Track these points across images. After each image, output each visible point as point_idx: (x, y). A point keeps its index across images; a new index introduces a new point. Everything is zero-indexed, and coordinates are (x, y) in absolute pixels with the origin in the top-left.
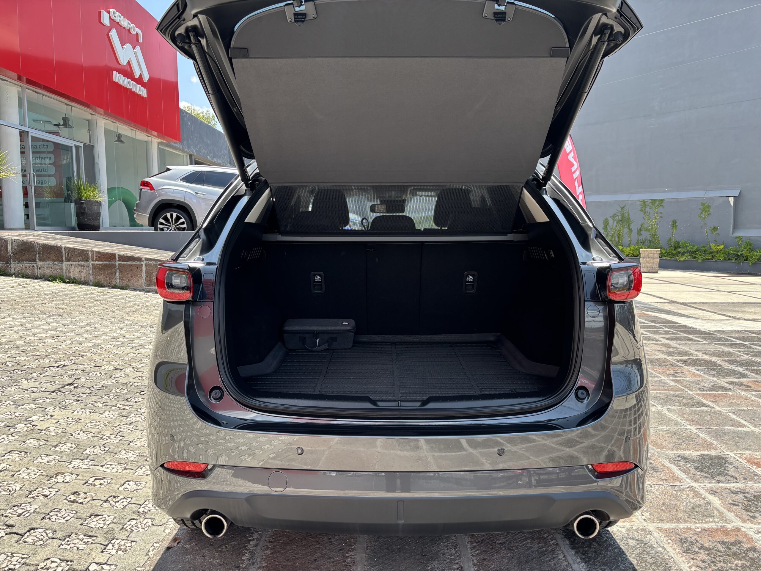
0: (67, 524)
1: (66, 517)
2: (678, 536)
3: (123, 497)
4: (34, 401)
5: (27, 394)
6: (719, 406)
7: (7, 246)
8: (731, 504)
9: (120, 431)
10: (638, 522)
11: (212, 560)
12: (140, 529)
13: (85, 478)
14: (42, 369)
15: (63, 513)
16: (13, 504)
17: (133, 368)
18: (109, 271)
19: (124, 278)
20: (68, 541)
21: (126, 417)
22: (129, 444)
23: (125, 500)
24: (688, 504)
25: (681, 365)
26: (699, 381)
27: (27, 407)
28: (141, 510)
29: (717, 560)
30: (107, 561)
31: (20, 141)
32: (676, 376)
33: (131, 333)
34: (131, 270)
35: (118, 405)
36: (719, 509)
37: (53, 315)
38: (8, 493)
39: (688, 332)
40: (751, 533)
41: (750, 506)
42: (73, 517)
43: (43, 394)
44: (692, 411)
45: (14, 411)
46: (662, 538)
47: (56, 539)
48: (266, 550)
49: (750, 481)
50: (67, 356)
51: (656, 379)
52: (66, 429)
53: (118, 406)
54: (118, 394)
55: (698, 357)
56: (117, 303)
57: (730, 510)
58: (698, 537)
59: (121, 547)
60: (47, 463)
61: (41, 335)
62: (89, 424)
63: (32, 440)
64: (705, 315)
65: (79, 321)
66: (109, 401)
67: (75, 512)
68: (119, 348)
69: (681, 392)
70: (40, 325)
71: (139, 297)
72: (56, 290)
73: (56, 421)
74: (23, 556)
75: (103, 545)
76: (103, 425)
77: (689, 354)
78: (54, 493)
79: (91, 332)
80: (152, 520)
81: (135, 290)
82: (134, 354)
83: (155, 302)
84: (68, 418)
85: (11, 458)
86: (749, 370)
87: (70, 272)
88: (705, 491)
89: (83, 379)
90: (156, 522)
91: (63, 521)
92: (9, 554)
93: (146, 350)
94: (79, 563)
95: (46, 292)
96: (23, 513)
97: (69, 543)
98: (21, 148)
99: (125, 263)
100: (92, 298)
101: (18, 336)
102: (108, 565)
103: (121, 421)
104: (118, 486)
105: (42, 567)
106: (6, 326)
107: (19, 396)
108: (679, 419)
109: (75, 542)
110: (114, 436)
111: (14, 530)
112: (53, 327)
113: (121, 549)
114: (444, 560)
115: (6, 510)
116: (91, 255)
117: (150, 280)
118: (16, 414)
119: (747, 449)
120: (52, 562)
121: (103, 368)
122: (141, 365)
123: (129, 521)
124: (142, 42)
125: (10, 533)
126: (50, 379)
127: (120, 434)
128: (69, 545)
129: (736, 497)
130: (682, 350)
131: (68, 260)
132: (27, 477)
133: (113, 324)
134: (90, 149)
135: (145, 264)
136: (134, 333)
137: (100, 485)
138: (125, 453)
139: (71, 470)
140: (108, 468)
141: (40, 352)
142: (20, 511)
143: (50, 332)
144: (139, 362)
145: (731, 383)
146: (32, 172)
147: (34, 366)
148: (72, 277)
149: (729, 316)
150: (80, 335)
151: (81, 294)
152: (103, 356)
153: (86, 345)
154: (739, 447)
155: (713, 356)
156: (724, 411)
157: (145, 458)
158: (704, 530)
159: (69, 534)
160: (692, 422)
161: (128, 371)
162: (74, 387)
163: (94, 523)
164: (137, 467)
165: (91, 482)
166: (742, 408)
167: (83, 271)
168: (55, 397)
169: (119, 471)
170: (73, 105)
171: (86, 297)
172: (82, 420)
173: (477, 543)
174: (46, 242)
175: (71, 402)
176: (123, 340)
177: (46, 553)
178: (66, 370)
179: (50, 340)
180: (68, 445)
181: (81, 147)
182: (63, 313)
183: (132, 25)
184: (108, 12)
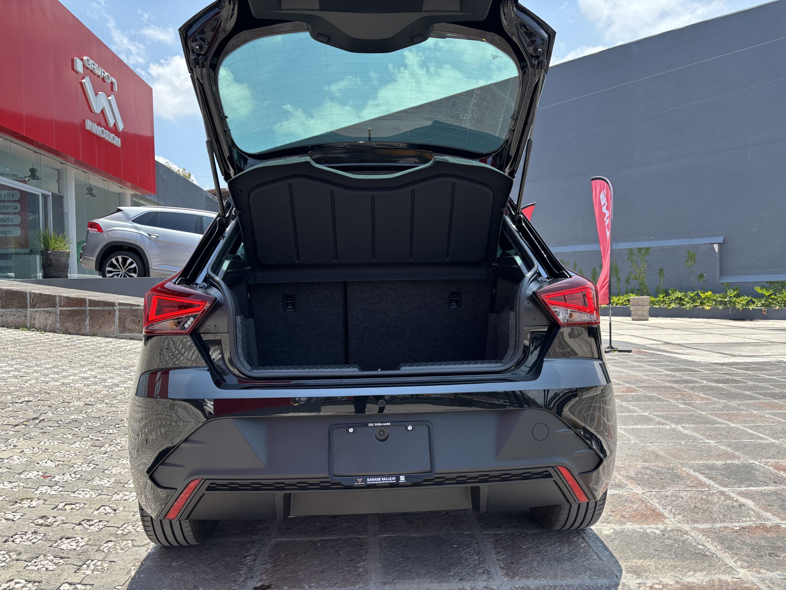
0: (33, 546)
1: (33, 539)
2: (716, 535)
3: (98, 520)
6: (734, 423)
8: (765, 505)
9: (93, 460)
10: (672, 523)
11: (203, 576)
13: (53, 503)
15: (28, 536)
17: (106, 404)
18: (78, 318)
19: (95, 325)
20: (35, 562)
21: (99, 447)
22: (104, 472)
23: (101, 523)
24: (722, 506)
26: (709, 403)
28: (119, 532)
30: (81, 581)
32: (685, 400)
33: (102, 373)
34: (103, 316)
35: (91, 436)
36: (755, 510)
37: (16, 359)
39: (689, 365)
42: (41, 539)
43: (6, 427)
44: (707, 428)
46: (700, 537)
47: (22, 560)
48: (265, 564)
49: (781, 484)
50: (30, 394)
52: (31, 458)
53: (90, 438)
54: (90, 427)
55: (704, 384)
56: (87, 348)
57: (766, 510)
58: (738, 534)
59: (98, 568)
60: (10, 490)
62: (57, 454)
65: (45, 364)
66: (79, 433)
67: (43, 535)
68: (91, 387)
69: (693, 413)
71: (111, 344)
72: (20, 336)
73: (22, 450)
75: (77, 566)
76: (73, 455)
77: (694, 382)
78: (19, 517)
79: (58, 373)
80: (133, 542)
81: (106, 337)
82: (107, 392)
83: (129, 347)
84: (33, 448)
86: (758, 393)
87: (35, 319)
88: (736, 494)
89: (50, 414)
90: (138, 543)
91: (30, 543)
93: (120, 389)
94: (48, 583)
95: (8, 339)
97: (36, 564)
99: (96, 308)
100: (59, 344)
102: (83, 584)
103: (94, 451)
104: (91, 511)
108: (696, 434)
109: (43, 563)
110: (85, 465)
112: (16, 369)
113: (98, 570)
114: (468, 565)
116: (59, 301)
117: (124, 326)
119: (771, 458)
120: (16, 583)
121: (72, 404)
122: (116, 401)
123: (105, 543)
124: (117, 91)
126: (13, 414)
127: (93, 462)
128: (36, 566)
129: (770, 499)
130: (685, 379)
131: (33, 306)
133: (83, 366)
134: (59, 200)
135: (119, 309)
136: (106, 374)
137: (71, 509)
138: (99, 480)
139: (37, 496)
140: (80, 494)
143: (12, 373)
144: (113, 399)
145: (743, 404)
148: (37, 325)
149: (725, 354)
150: (47, 375)
151: (46, 340)
152: (73, 394)
153: (52, 384)
154: (762, 457)
155: (719, 383)
156: (740, 427)
157: (123, 485)
158: (743, 528)
159: (36, 556)
160: (710, 437)
161: (101, 406)
162: (41, 421)
163: (65, 545)
164: (113, 493)
165: (60, 506)
166: (758, 424)
167: (49, 318)
168: (19, 430)
169: (93, 497)
170: (41, 153)
171: (52, 343)
172: (50, 450)
173: (502, 548)
174: (9, 288)
175: (36, 434)
176: (94, 380)
177: (10, 575)
178: (31, 405)
179: (12, 380)
180: (34, 472)
181: (49, 195)
182: (27, 357)
183: (106, 73)
184: (82, 60)
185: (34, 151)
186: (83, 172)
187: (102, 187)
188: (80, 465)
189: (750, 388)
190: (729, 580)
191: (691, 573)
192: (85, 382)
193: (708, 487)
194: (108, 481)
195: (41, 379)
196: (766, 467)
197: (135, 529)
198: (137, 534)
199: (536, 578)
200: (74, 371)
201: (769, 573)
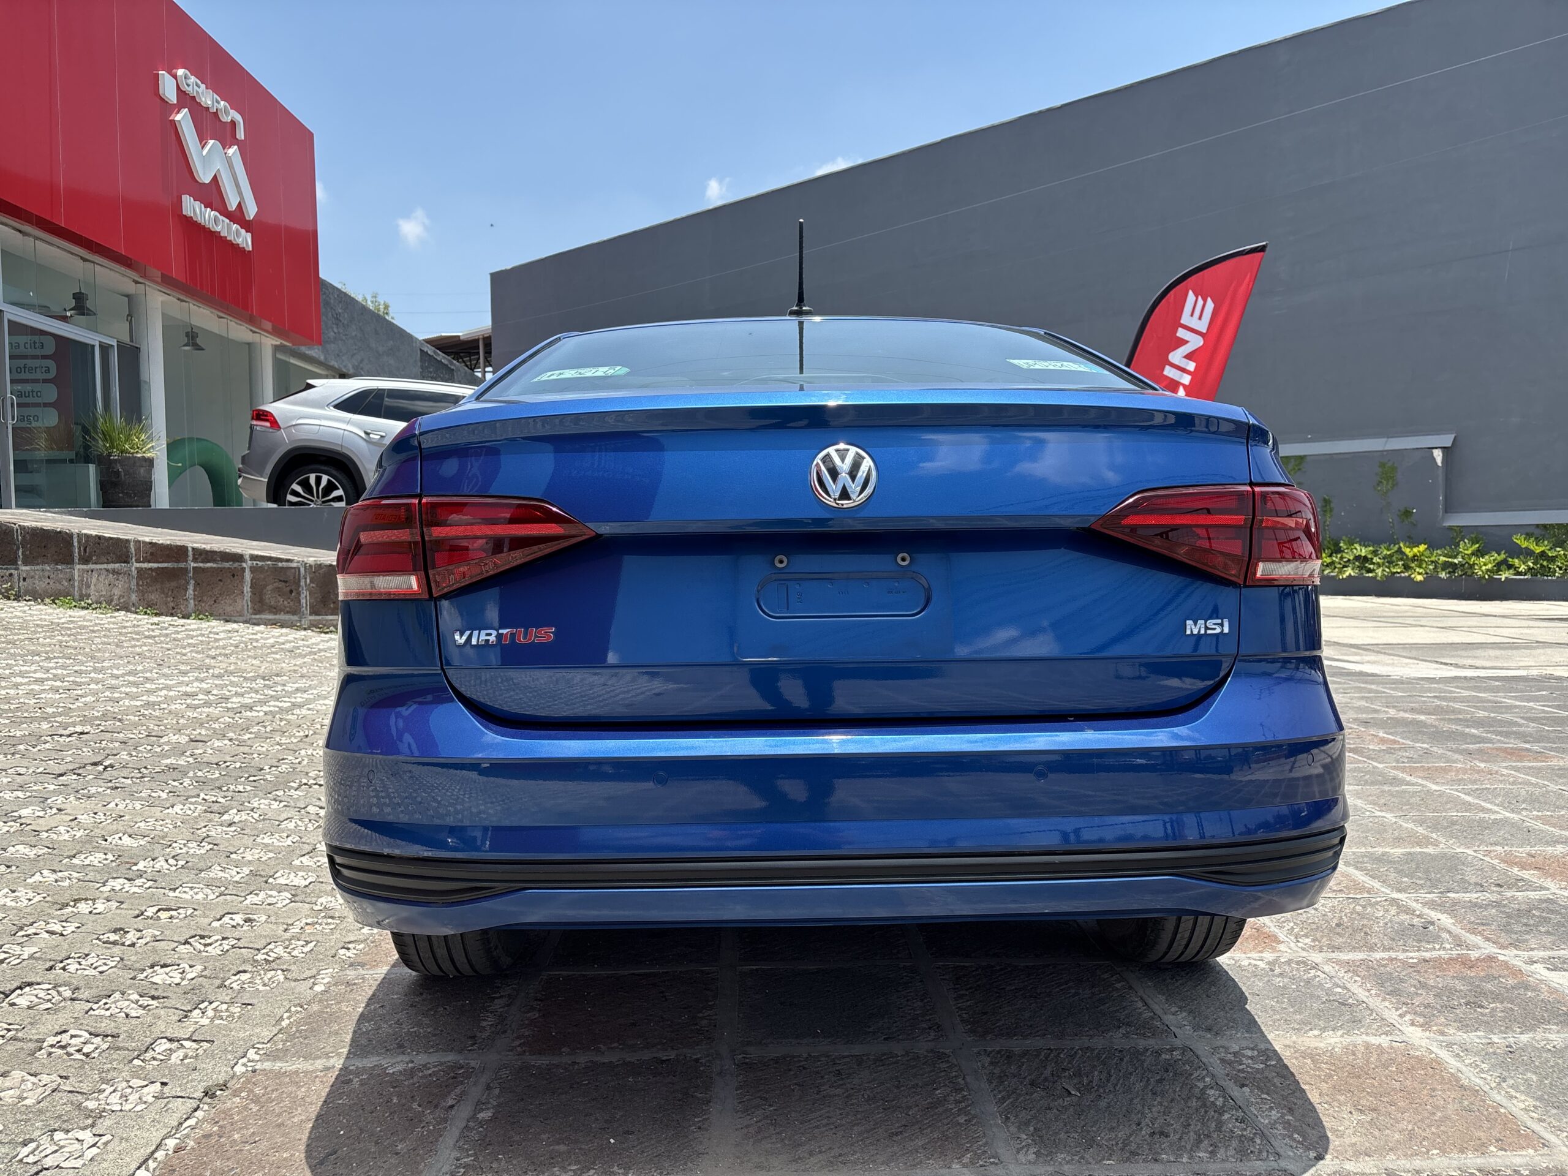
0: (101, 978)
1: (100, 966)
2: (1372, 971)
3: (219, 937)
4: (22, 787)
5: (7, 777)
6: (1436, 783)
8: (1473, 923)
9: (208, 836)
10: (1289, 951)
12: (261, 988)
13: (136, 907)
14: (37, 738)
15: (91, 960)
17: (230, 740)
18: (174, 584)
19: (205, 598)
20: (106, 1004)
21: (219, 814)
22: (229, 857)
23: (225, 942)
24: (1389, 925)
26: (1394, 749)
27: (5, 796)
28: (260, 957)
30: (191, 1036)
33: (222, 687)
34: (220, 580)
35: (202, 795)
36: (1452, 931)
37: (55, 657)
40: (1517, 962)
41: (1513, 924)
42: (115, 967)
43: (41, 778)
44: (1383, 791)
46: (1341, 974)
47: (81, 1000)
48: (528, 1012)
49: (1509, 888)
50: (85, 720)
52: (92, 831)
53: (201, 798)
54: (202, 779)
56: (190, 641)
57: (1474, 932)
58: (1414, 971)
59: (221, 1014)
60: (54, 883)
61: (31, 687)
62: (142, 825)
63: (20, 848)
65: (111, 668)
67: (118, 959)
68: (200, 710)
69: (1360, 766)
70: (27, 672)
71: (236, 634)
72: (60, 619)
73: (71, 818)
75: (182, 1010)
76: (171, 827)
78: (71, 929)
79: (135, 684)
81: (227, 621)
82: (231, 720)
83: (272, 641)
84: (95, 814)
87: (88, 586)
88: (1420, 905)
89: (124, 755)
90: (294, 975)
91: (94, 972)
93: (254, 714)
94: (130, 1038)
95: (39, 622)
96: (5, 959)
97: (107, 1006)
99: (208, 565)
100: (138, 633)
102: (194, 1041)
103: (210, 820)
104: (207, 921)
105: (51, 1043)
109: (120, 1005)
110: (195, 844)
112: (55, 676)
113: (221, 1018)
114: (901, 1017)
116: (135, 550)
117: (261, 601)
119: (1499, 844)
120: (72, 1036)
121: (165, 739)
122: (248, 736)
123: (235, 975)
124: (243, 138)
126: (54, 755)
127: (208, 840)
128: (108, 1009)
129: (1485, 913)
131: (85, 560)
132: (13, 904)
133: (185, 673)
134: (131, 356)
135: (251, 567)
137: (170, 918)
138: (221, 870)
139: (106, 895)
140: (185, 892)
141: (30, 712)
143: (49, 683)
144: (243, 732)
145: (1457, 751)
146: (8, 394)
147: (18, 734)
148: (93, 597)
150: (115, 688)
151: (112, 626)
152: (166, 721)
153: (127, 703)
154: (1482, 841)
155: (1418, 713)
156: (1448, 791)
157: (265, 879)
158: (1426, 961)
159: (106, 993)
160: (1385, 807)
161: (220, 744)
162: (106, 767)
163: (160, 977)
164: (248, 892)
165: (150, 912)
166: (1484, 786)
167: (116, 583)
168: (65, 783)
169: (210, 897)
170: (97, 261)
171: (124, 631)
172: (127, 817)
173: (967, 990)
174: (39, 525)
175: (100, 790)
176: (206, 698)
177: (59, 1023)
178: (87, 741)
179: (50, 696)
180: (97, 855)
181: (112, 346)
182: (76, 655)
183: (222, 103)
184: (175, 77)
185: (82, 258)
186: (178, 299)
187: (217, 332)
188: (184, 845)
189: (1479, 723)
191: (1316, 1032)
192: (188, 701)
193: (1369, 892)
194: (238, 873)
195: (106, 694)
196: (1487, 859)
197: (289, 953)
198: (292, 961)
199: (1025, 1037)
200: (168, 682)
201: (1460, 1033)
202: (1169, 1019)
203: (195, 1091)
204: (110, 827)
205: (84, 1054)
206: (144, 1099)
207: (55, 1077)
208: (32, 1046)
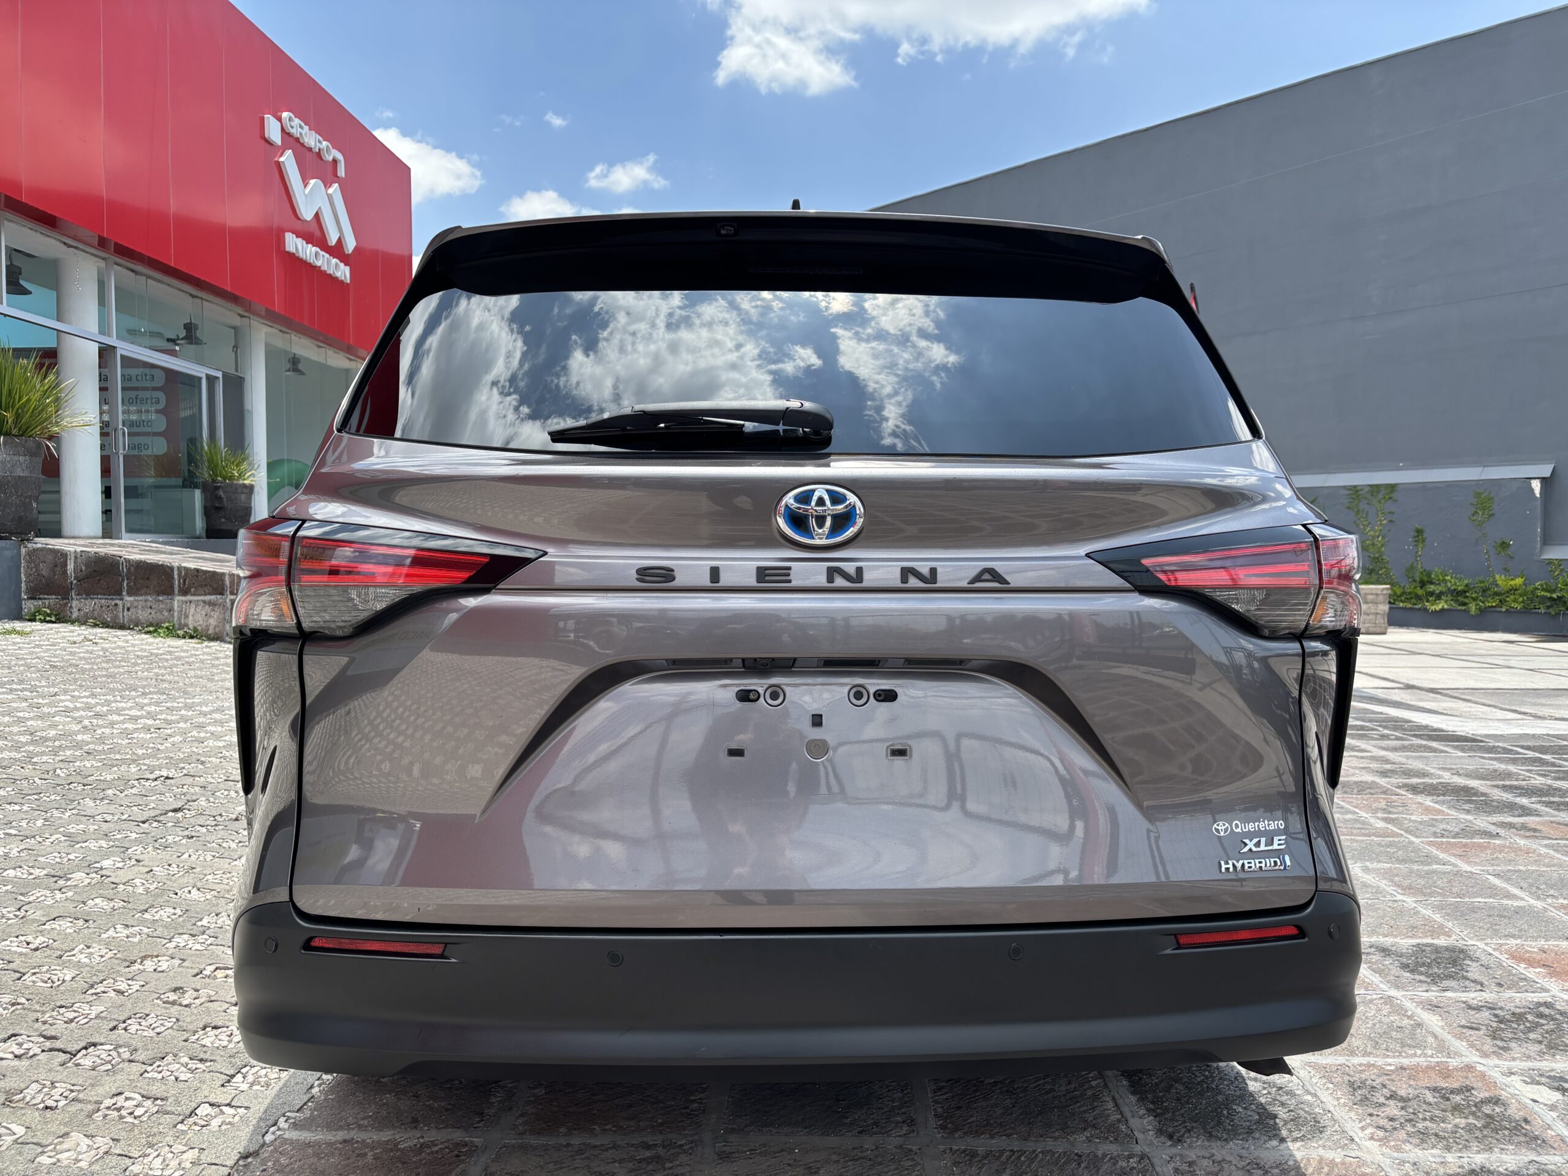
0: (158, 1039)
1: (158, 1027)
2: (1346, 1078)
4: (106, 835)
5: (94, 824)
6: (1469, 863)
7: (66, 565)
8: (1463, 1027)
13: (197, 965)
14: (125, 782)
15: (150, 1021)
16: (58, 1004)
20: (159, 1066)
24: (1377, 1026)
25: (1404, 793)
26: (1436, 820)
27: (90, 845)
29: (1418, 1117)
30: (231, 1101)
31: (100, 367)
32: (1390, 812)
36: (1438, 1034)
37: (150, 693)
38: (49, 985)
39: (1431, 738)
40: (1495, 1075)
41: (1503, 1030)
42: (171, 1028)
43: (125, 826)
44: (1411, 872)
45: (67, 851)
46: (1314, 1080)
47: (138, 1062)
49: (1509, 988)
50: (172, 763)
51: (1349, 816)
52: (165, 884)
55: (1443, 781)
57: (1460, 1037)
58: (1388, 1080)
60: (126, 939)
61: (126, 726)
62: (209, 877)
63: (99, 901)
64: (1473, 710)
65: (200, 704)
67: (174, 1020)
69: (1396, 839)
70: (124, 709)
72: (158, 649)
73: (148, 869)
74: (72, 1088)
76: (236, 880)
77: (1425, 775)
78: (138, 988)
84: (170, 865)
85: (58, 928)
86: (1544, 802)
87: (187, 616)
88: (1414, 1004)
89: (203, 802)
91: (152, 1033)
92: (48, 1083)
94: (178, 1102)
95: (139, 653)
96: (75, 1018)
97: (160, 1069)
98: (100, 380)
101: (80, 726)
102: (233, 1107)
105: (107, 1105)
106: (57, 709)
107: (78, 827)
108: (1383, 884)
109: (171, 1067)
111: (58, 1044)
112: (148, 713)
113: (259, 1083)
114: (879, 1108)
115: (44, 1013)
116: (230, 582)
118: (71, 857)
119: (1513, 936)
120: (127, 1099)
124: (343, 176)
125: (51, 1050)
126: (138, 800)
128: (160, 1072)
129: (1478, 1015)
130: (1410, 767)
131: (184, 592)
132: (87, 960)
134: (235, 386)
137: (226, 977)
139: (170, 952)
141: (122, 754)
142: (71, 1015)
143: (142, 721)
145: (1502, 825)
146: (120, 426)
147: (109, 778)
148: (191, 627)
149: (1524, 713)
150: (201, 727)
151: (206, 657)
153: (211, 744)
154: (1496, 933)
156: (1478, 872)
158: (1402, 1068)
159: (160, 1055)
160: (1409, 889)
163: (209, 1039)
165: (208, 971)
166: (1517, 868)
167: (212, 613)
168: (147, 831)
170: (204, 297)
171: (216, 662)
172: (198, 869)
174: (142, 557)
175: (177, 839)
177: (116, 1085)
178: (171, 785)
179: (142, 735)
180: (168, 909)
181: (217, 378)
182: (170, 690)
183: (325, 143)
184: (279, 119)
185: (191, 295)
186: (281, 331)
187: (316, 359)
189: (1533, 792)
190: (1337, 1160)
195: (192, 734)
196: (1496, 954)
199: (991, 1137)
201: (1416, 1150)
202: (1134, 1123)
203: (228, 1158)
204: (181, 881)
205: (135, 1118)
206: (183, 1166)
207: (107, 1140)
208: (90, 1107)
